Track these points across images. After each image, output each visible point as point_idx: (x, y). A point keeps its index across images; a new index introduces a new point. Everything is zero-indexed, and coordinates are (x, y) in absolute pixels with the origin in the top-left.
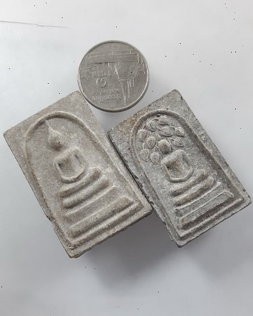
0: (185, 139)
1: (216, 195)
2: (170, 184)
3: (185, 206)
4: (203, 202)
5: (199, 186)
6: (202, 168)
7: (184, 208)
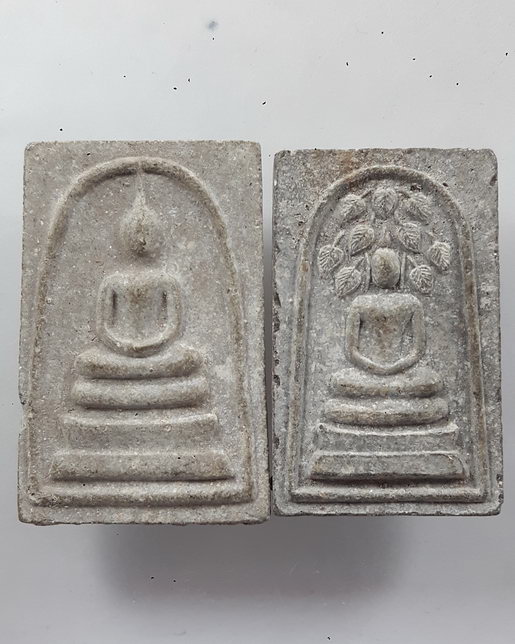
0: (443, 279)
1: (429, 449)
2: (344, 363)
3: (345, 431)
4: (389, 448)
5: (406, 406)
6: (438, 371)
7: (339, 434)
